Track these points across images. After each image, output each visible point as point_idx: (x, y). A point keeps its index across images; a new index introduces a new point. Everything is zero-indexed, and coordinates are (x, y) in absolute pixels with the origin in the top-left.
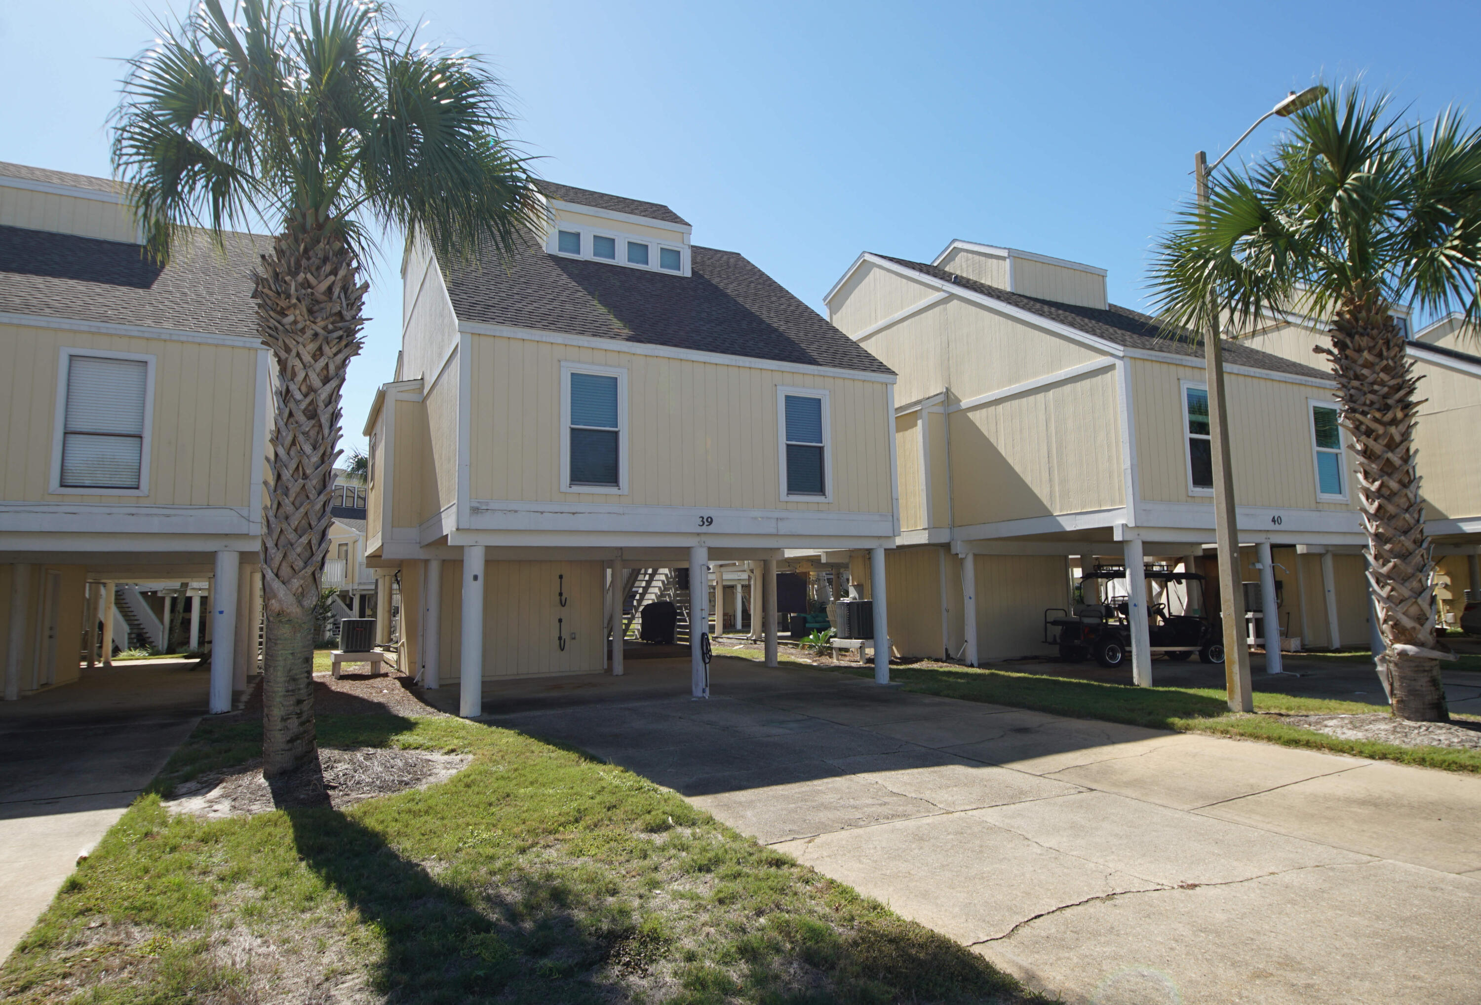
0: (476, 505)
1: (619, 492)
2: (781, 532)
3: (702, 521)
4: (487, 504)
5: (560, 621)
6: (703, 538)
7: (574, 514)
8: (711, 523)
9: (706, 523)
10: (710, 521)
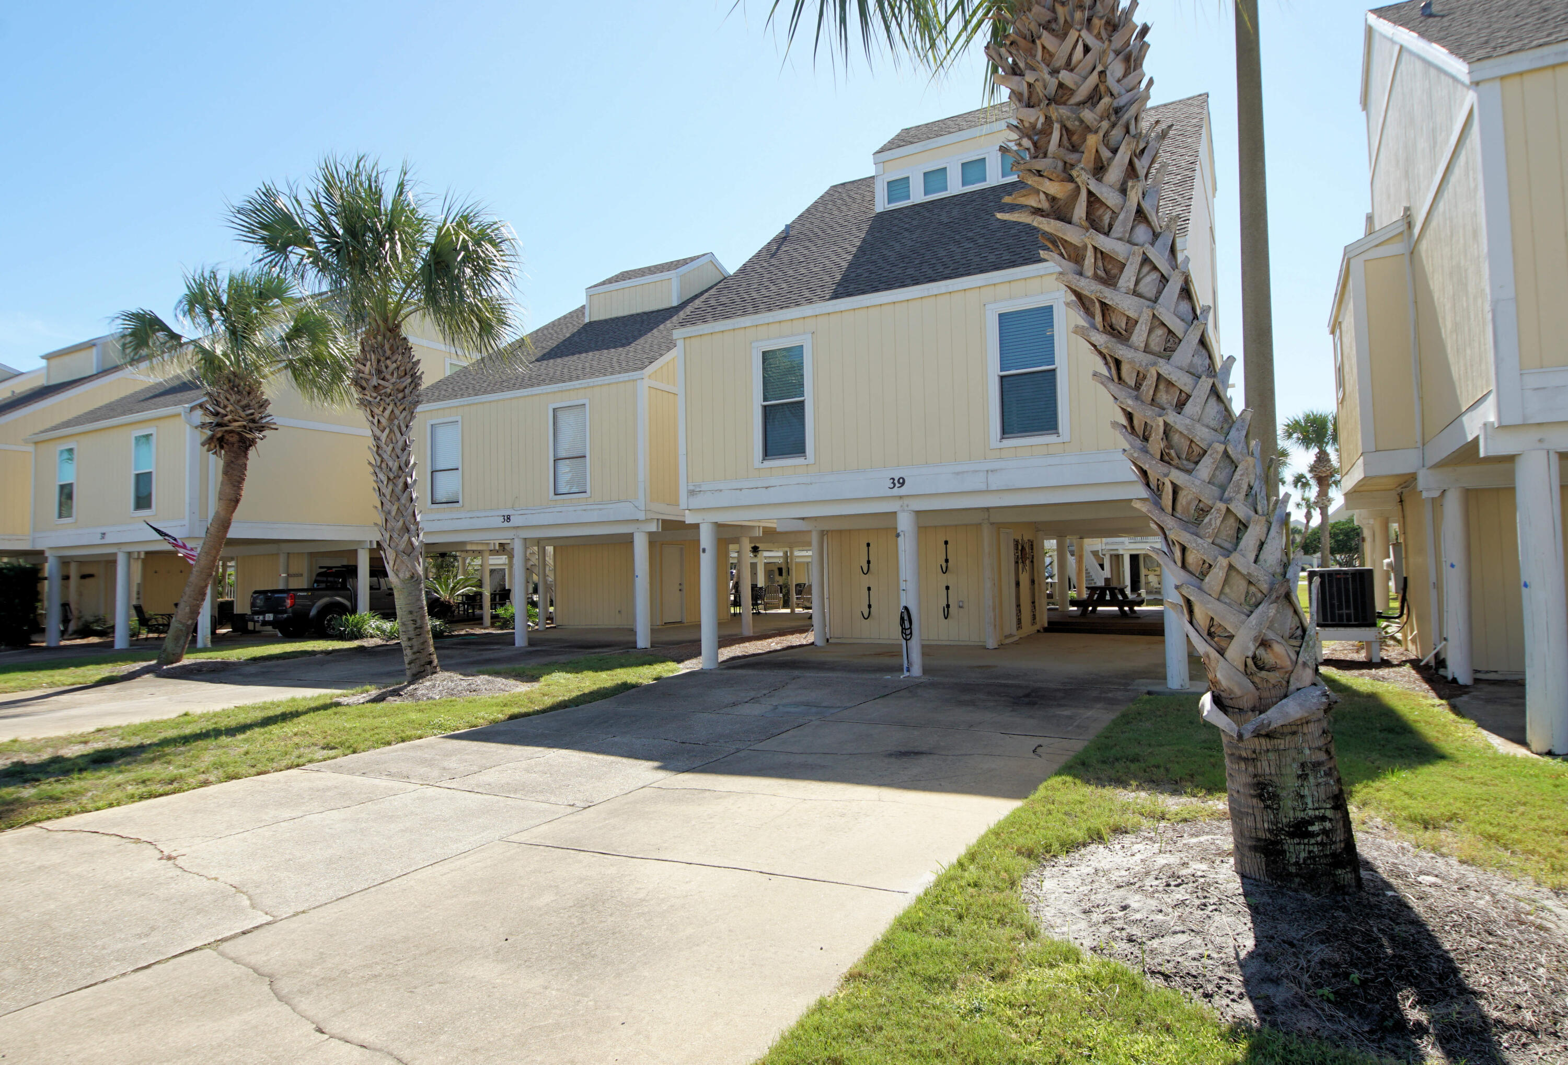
0: (691, 488)
1: (806, 462)
2: (993, 487)
3: (893, 483)
4: (700, 486)
5: (947, 588)
6: (906, 502)
7: (767, 488)
8: (903, 484)
9: (897, 485)
10: (902, 481)
